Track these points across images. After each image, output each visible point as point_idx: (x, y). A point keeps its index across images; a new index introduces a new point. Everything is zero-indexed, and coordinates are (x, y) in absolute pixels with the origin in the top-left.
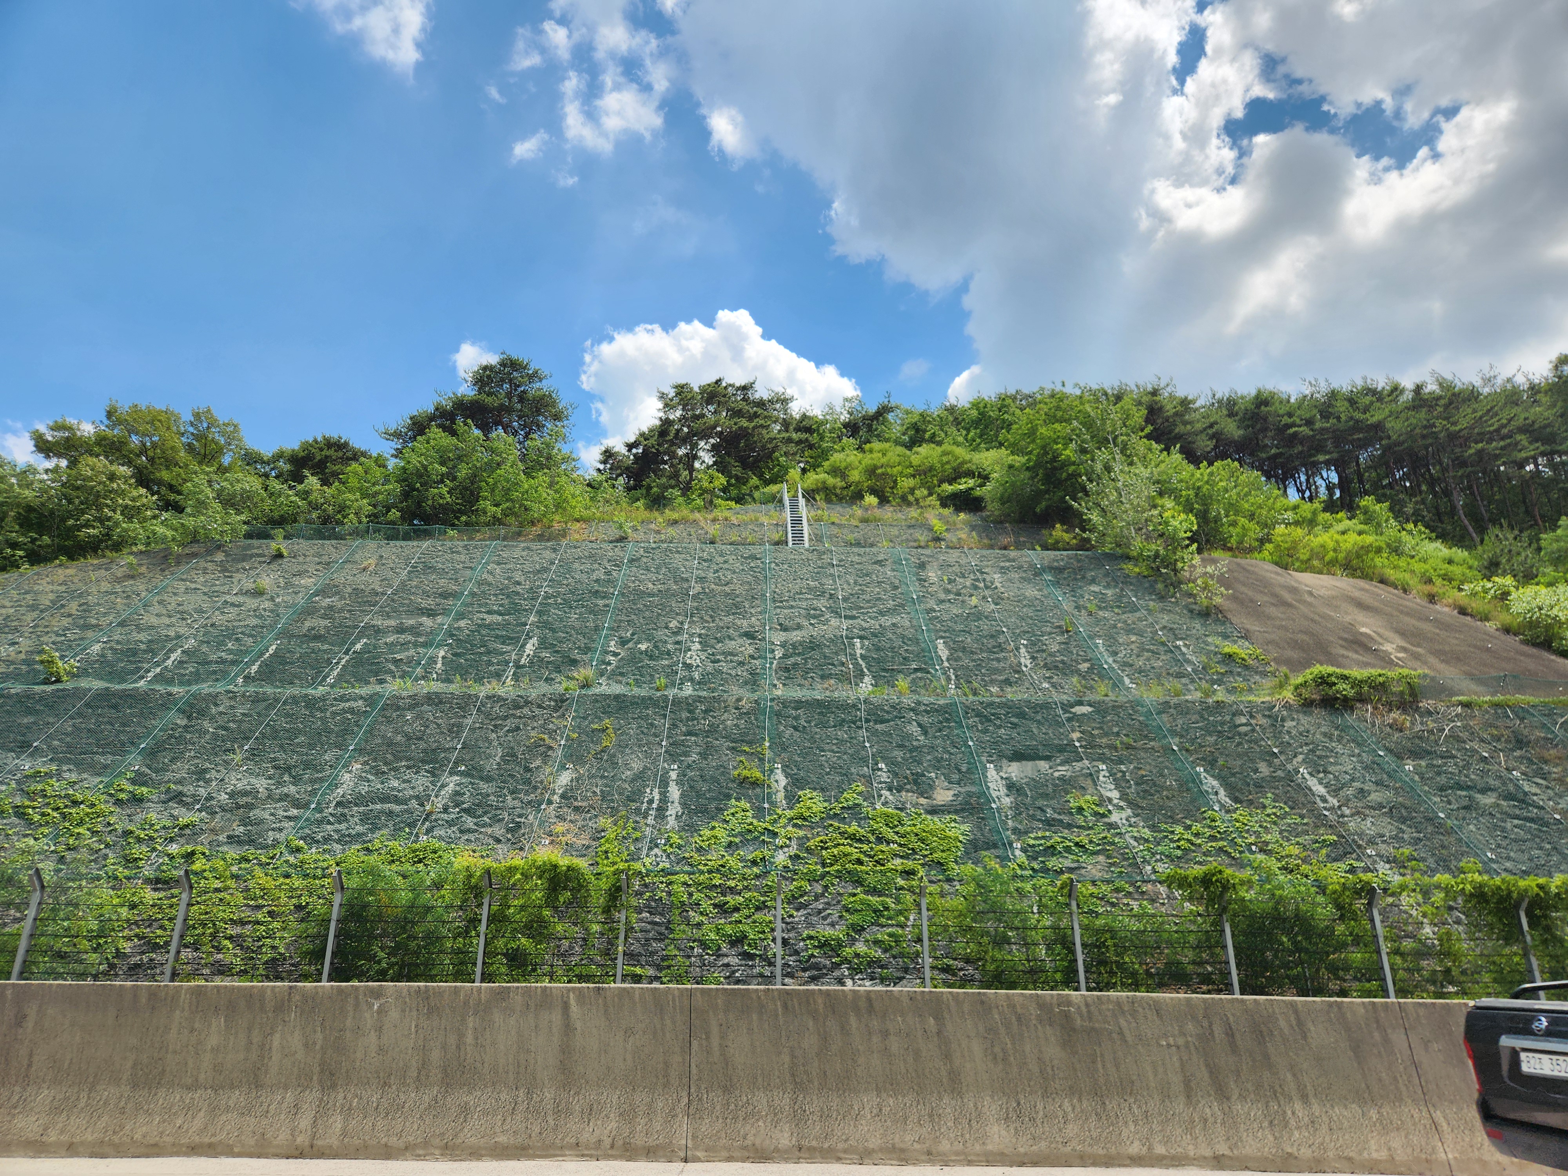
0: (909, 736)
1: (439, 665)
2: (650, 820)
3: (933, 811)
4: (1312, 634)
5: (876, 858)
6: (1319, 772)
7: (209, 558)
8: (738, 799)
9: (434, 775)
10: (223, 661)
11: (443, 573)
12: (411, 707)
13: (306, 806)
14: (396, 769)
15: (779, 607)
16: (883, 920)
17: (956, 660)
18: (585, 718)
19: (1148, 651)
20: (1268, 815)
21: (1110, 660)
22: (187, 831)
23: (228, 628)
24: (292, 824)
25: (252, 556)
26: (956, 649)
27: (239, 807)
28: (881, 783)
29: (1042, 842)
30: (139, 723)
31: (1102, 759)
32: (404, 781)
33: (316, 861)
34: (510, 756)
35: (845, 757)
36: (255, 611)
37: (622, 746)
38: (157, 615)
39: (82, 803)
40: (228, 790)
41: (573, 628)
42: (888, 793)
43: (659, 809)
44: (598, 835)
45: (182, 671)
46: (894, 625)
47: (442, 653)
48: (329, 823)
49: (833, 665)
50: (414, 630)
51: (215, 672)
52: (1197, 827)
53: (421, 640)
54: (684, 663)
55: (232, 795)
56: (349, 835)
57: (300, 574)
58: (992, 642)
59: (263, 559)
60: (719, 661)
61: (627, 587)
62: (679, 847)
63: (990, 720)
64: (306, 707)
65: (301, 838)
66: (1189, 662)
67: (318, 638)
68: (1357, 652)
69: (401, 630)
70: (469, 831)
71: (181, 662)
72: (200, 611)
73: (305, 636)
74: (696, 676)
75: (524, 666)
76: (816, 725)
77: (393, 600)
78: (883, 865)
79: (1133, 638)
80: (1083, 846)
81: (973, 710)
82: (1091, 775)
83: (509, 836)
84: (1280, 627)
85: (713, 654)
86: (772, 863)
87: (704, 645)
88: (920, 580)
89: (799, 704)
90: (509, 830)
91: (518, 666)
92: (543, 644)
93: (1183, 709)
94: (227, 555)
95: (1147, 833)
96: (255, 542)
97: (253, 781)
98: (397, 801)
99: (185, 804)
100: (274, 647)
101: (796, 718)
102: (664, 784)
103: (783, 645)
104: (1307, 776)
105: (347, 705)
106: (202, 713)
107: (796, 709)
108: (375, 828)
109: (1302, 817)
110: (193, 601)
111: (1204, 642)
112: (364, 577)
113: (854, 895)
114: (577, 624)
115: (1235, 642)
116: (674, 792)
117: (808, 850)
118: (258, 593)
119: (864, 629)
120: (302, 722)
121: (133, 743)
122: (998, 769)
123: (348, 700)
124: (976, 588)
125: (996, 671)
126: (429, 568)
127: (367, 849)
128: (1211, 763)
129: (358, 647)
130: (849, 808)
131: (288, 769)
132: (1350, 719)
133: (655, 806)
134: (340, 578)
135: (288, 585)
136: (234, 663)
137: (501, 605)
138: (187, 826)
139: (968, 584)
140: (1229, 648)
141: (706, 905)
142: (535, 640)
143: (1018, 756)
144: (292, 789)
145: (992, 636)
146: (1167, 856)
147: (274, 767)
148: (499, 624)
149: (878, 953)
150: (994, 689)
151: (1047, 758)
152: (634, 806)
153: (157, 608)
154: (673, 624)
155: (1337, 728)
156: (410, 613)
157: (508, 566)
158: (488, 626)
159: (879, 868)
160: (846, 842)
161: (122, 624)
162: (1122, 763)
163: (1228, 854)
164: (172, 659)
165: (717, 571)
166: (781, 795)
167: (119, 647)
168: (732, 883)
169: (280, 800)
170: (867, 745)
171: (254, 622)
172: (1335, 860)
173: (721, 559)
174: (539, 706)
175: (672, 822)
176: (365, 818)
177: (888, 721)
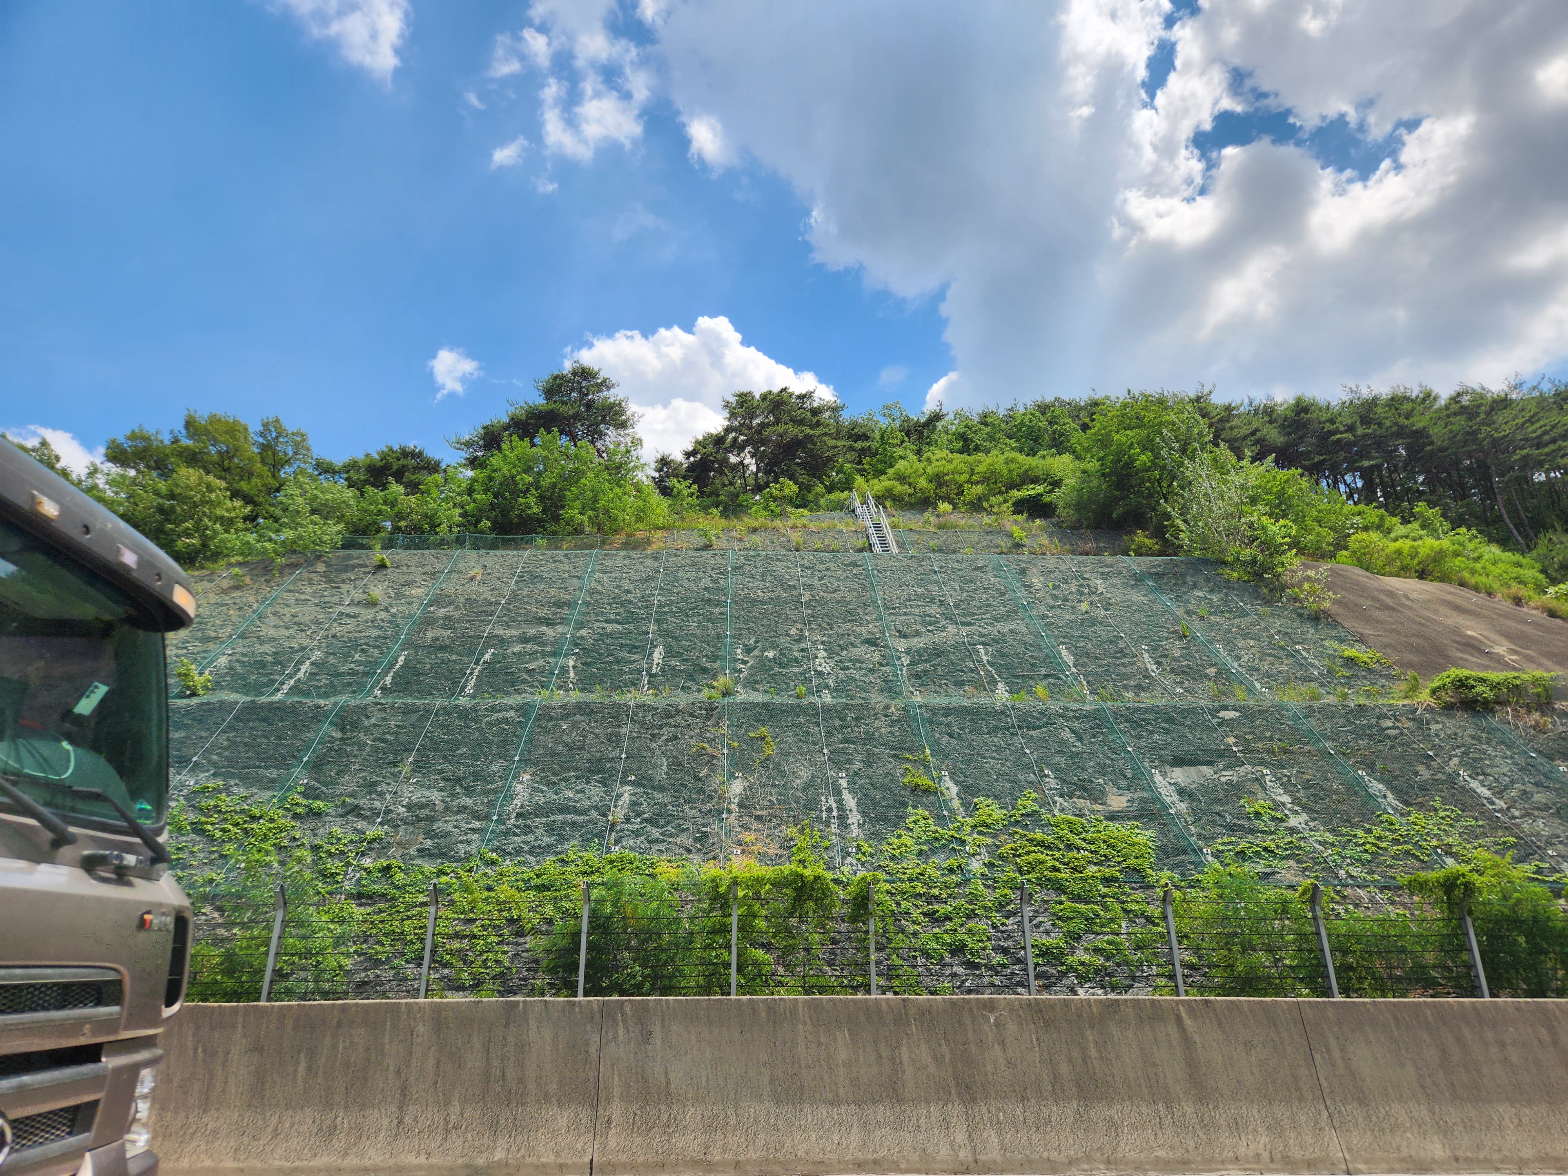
0: (1063, 742)
1: (572, 675)
2: (834, 829)
3: (1112, 817)
4: (1425, 638)
5: (1071, 865)
6: (1478, 774)
7: (311, 569)
8: (915, 807)
9: (605, 785)
10: (354, 673)
11: (550, 582)
12: (565, 717)
13: (487, 817)
14: (566, 780)
15: (892, 614)
16: (1096, 928)
17: (1082, 666)
18: (739, 726)
19: (1270, 655)
20: (1443, 818)
21: (1235, 664)
22: (376, 846)
23: (350, 640)
24: (477, 836)
25: (354, 567)
26: (1081, 655)
27: (419, 820)
28: (1051, 789)
29: (1231, 847)
30: (294, 737)
31: (1263, 763)
32: (578, 792)
33: (515, 874)
34: (676, 765)
35: (1008, 763)
36: (372, 621)
37: (786, 754)
38: (274, 627)
39: (260, 817)
40: (404, 803)
41: (695, 636)
42: (1061, 800)
43: (840, 817)
44: (787, 844)
45: (316, 683)
46: (1011, 631)
47: (571, 663)
48: (515, 834)
49: (962, 671)
50: (537, 639)
51: (350, 684)
52: (1377, 831)
53: (548, 649)
54: (816, 671)
55: (409, 807)
56: (539, 847)
57: (408, 584)
58: (1112, 648)
59: (367, 570)
60: (848, 668)
61: (737, 595)
62: (871, 855)
63: (1141, 726)
64: (459, 718)
65: (492, 851)
66: (1312, 665)
67: (442, 648)
68: (1472, 655)
69: (524, 640)
70: (657, 841)
71: (311, 674)
72: (317, 623)
73: (431, 646)
74: (831, 683)
75: (656, 675)
76: (970, 732)
77: (508, 610)
78: (1081, 872)
79: (1252, 643)
80: (1272, 852)
81: (1122, 716)
82: (1257, 779)
83: (698, 846)
84: (1392, 631)
85: (841, 661)
86: (969, 871)
87: (830, 653)
88: (1025, 586)
89: (948, 711)
90: (696, 840)
91: (651, 675)
92: (669, 653)
93: (1327, 713)
94: (328, 565)
95: (1330, 837)
96: (354, 552)
97: (427, 793)
98: (576, 811)
99: (365, 818)
100: (403, 658)
101: (948, 725)
102: (838, 793)
103: (908, 652)
104: (1467, 778)
105: (500, 715)
106: (355, 725)
107: (946, 716)
108: (562, 839)
109: (1476, 820)
110: (307, 613)
111: (1323, 646)
112: (473, 587)
113: (1061, 903)
114: (698, 632)
115: (1352, 646)
116: (850, 801)
117: (1001, 857)
118: (372, 604)
119: (983, 636)
120: (459, 734)
121: (294, 757)
122: (1164, 775)
123: (499, 711)
124: (1082, 593)
125: (1128, 677)
126: (535, 578)
127: (563, 861)
128: (1371, 767)
129: (487, 657)
130: (1028, 815)
131: (458, 780)
132: (1494, 721)
133: (835, 814)
134: (450, 588)
135: (399, 595)
136: (366, 674)
137: (617, 614)
138: (374, 840)
139: (1073, 589)
140: (1350, 652)
141: (916, 914)
142: (660, 649)
143: (1179, 762)
144: (468, 801)
145: (1111, 642)
146: (1357, 860)
147: (443, 779)
148: (621, 633)
149: (1099, 961)
150: (1129, 695)
151: (1210, 763)
152: (814, 814)
153: (273, 620)
154: (793, 632)
155: (1483, 732)
156: (529, 622)
157: (614, 575)
158: (610, 635)
159: (1078, 875)
160: (1036, 849)
161: (242, 636)
162: (1283, 767)
163: (1417, 858)
164: (303, 671)
165: (821, 579)
166: (956, 803)
167: (246, 659)
168: (936, 892)
169: (459, 812)
170: (1028, 751)
171: (375, 633)
172: (1519, 861)
173: (822, 567)
174: (691, 715)
175: (855, 831)
176: (550, 829)
177: (1039, 727)
